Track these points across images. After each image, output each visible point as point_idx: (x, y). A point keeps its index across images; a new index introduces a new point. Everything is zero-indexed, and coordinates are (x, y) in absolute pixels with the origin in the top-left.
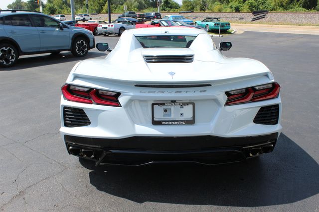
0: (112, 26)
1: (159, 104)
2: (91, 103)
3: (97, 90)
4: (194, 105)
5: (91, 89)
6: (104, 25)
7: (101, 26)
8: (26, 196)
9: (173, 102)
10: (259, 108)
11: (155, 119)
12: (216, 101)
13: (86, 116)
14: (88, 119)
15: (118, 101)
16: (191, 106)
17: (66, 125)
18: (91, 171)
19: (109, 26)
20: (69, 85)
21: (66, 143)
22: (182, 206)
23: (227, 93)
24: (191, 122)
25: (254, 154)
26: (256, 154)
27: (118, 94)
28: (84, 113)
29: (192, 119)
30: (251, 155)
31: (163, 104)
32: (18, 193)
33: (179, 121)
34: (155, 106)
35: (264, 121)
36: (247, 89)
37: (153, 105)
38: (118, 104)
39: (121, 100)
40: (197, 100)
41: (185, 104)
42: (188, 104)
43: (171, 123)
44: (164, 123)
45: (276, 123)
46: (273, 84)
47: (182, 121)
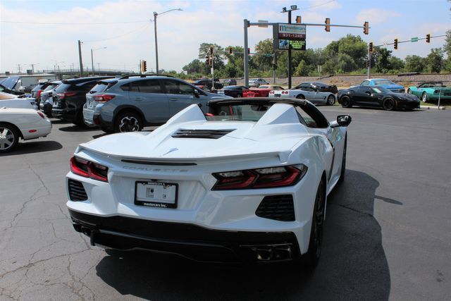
0: (287, 93)
1: (142, 182)
2: (88, 177)
3: (93, 163)
4: (177, 185)
6: (277, 92)
7: (273, 93)
9: (154, 181)
10: (263, 197)
11: (138, 199)
13: (84, 190)
14: (86, 194)
15: (107, 177)
16: (174, 187)
18: (108, 255)
19: (283, 92)
20: (75, 157)
23: (215, 175)
24: (173, 206)
26: (267, 258)
27: (107, 169)
28: (83, 187)
29: (174, 203)
30: (259, 257)
31: (146, 183)
33: (160, 203)
34: (139, 185)
36: (245, 172)
37: (137, 183)
38: (107, 181)
39: (110, 175)
40: (182, 181)
41: (167, 184)
42: (171, 184)
43: (152, 205)
44: (145, 204)
45: (293, 219)
46: (286, 167)
47: (164, 204)
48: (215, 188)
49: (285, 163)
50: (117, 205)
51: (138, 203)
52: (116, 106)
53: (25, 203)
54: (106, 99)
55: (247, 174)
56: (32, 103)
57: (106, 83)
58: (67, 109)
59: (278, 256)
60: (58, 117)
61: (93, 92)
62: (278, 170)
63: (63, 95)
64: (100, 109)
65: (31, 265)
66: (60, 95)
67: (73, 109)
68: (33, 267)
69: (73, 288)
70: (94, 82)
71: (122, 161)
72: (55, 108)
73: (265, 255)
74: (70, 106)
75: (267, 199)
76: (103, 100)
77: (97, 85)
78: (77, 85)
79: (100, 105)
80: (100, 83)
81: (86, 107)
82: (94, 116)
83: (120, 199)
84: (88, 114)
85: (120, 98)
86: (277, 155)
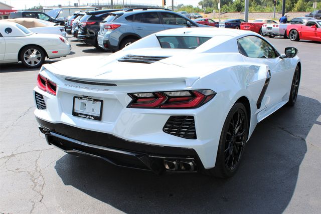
0: (277, 26)
1: (78, 98)
2: (45, 91)
4: (102, 102)
6: (269, 25)
7: (266, 26)
9: (86, 97)
10: (170, 116)
11: (75, 111)
14: (45, 105)
16: (100, 103)
17: (38, 107)
19: (274, 26)
22: (88, 196)
24: (98, 118)
26: (173, 169)
27: (56, 86)
28: (43, 99)
29: (99, 116)
30: (167, 167)
31: (81, 98)
33: (89, 116)
34: (76, 99)
37: (74, 98)
39: (57, 90)
41: (95, 100)
42: (98, 101)
43: (84, 116)
44: (79, 115)
45: (195, 137)
46: (190, 91)
47: (92, 116)
48: (130, 106)
49: (190, 88)
50: (61, 114)
51: (75, 114)
52: (121, 34)
53: (30, 108)
54: (113, 28)
55: (156, 95)
56: (61, 30)
57: (114, 15)
58: (88, 35)
59: (183, 168)
60: (82, 41)
61: (104, 22)
62: (184, 94)
63: (85, 24)
64: (109, 35)
65: (13, 155)
66: (83, 23)
67: (92, 35)
68: (13, 157)
69: (32, 176)
70: (106, 14)
71: (66, 79)
72: (79, 34)
73: (172, 166)
74: (91, 33)
75: (173, 119)
76: (111, 28)
77: (109, 16)
78: (96, 16)
79: (109, 32)
80: (111, 14)
81: (100, 34)
82: (104, 41)
83: (62, 110)
84: (101, 40)
85: (124, 27)
86: (183, 81)
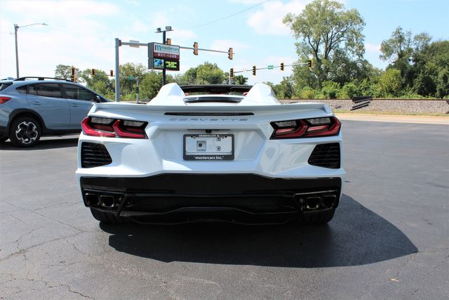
1: (192, 136)
2: (114, 136)
3: (122, 121)
4: (233, 136)
5: (115, 120)
8: (27, 254)
9: (209, 131)
10: (315, 146)
11: (187, 154)
12: (258, 131)
13: (108, 153)
14: (110, 157)
15: (144, 133)
16: (230, 138)
17: (84, 166)
18: (111, 235)
20: (90, 117)
21: (82, 189)
23: (273, 124)
24: (230, 157)
25: (313, 205)
26: (315, 207)
27: (146, 124)
28: (105, 149)
29: (231, 154)
30: (308, 207)
31: (197, 136)
32: (18, 250)
33: (215, 156)
34: (187, 138)
35: (323, 163)
36: (297, 121)
37: (185, 136)
38: (144, 136)
39: (149, 131)
41: (221, 136)
42: (227, 136)
43: (205, 158)
44: (197, 158)
45: (338, 167)
46: (331, 118)
47: (219, 156)
50: (161, 162)
51: (188, 158)
52: (13, 110)
55: (300, 123)
62: (325, 121)
71: (166, 114)
75: (319, 148)
83: (165, 155)
85: (17, 100)
86: (320, 108)
